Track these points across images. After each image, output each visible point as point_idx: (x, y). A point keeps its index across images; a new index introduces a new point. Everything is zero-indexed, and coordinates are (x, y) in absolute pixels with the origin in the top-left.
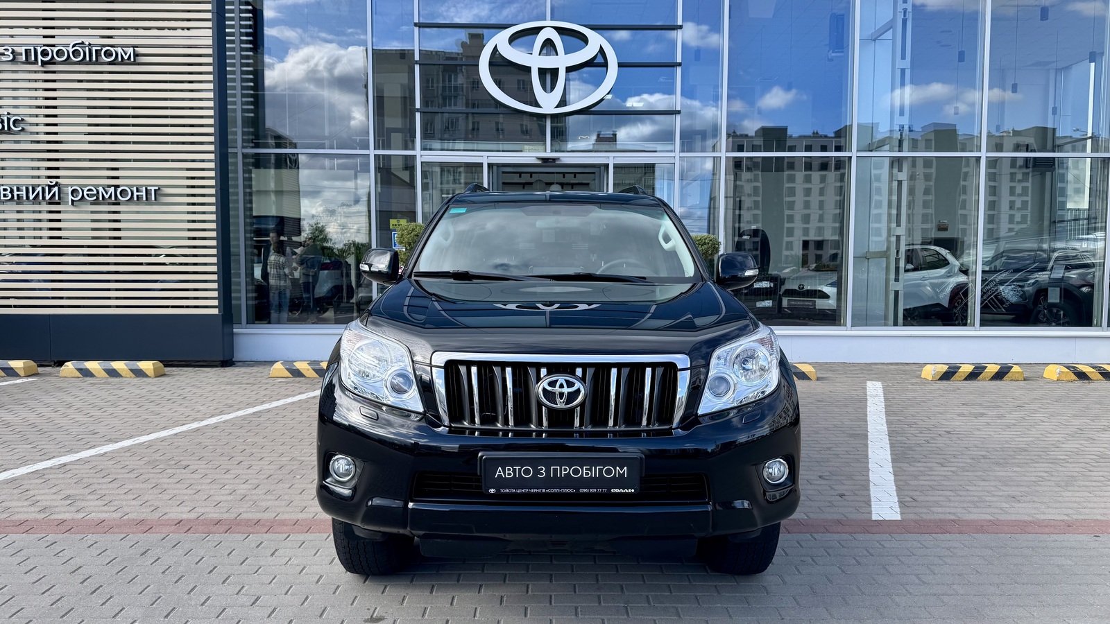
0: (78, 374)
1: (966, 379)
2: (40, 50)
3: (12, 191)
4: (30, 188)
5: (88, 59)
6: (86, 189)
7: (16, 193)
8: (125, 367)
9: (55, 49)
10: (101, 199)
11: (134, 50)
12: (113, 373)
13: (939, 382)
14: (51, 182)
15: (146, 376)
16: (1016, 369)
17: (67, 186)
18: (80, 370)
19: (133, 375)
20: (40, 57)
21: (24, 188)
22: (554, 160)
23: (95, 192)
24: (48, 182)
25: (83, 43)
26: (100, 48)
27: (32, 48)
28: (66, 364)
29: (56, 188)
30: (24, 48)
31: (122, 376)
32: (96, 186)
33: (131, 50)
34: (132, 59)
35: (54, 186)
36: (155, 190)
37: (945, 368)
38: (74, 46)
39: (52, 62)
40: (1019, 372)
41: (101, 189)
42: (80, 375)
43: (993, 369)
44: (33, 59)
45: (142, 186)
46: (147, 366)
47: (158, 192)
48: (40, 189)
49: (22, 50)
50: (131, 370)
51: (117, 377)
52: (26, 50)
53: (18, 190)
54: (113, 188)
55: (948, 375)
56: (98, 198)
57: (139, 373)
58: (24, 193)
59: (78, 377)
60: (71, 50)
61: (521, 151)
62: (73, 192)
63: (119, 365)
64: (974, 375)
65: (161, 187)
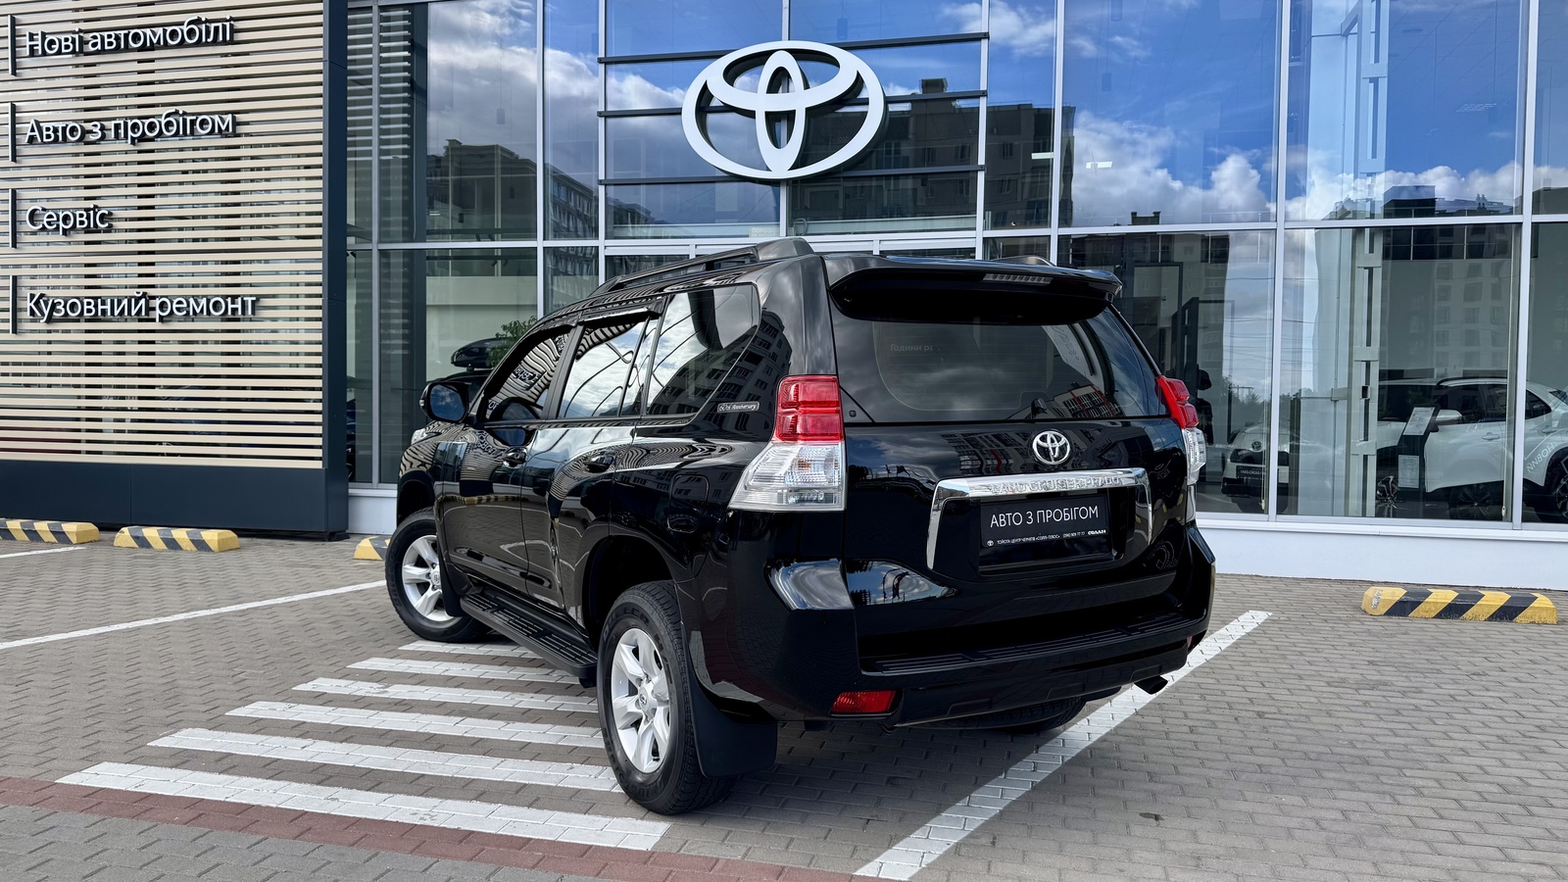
0: (133, 543)
1: (1439, 616)
2: (130, 123)
3: (96, 306)
4: (116, 300)
5: (181, 133)
6: (175, 301)
7: (100, 307)
8: (187, 537)
9: (147, 122)
10: (191, 314)
11: (234, 118)
12: (172, 544)
13: (1386, 619)
14: (138, 293)
15: (208, 550)
16: (1542, 601)
17: (154, 298)
18: (136, 538)
19: (194, 549)
20: (130, 133)
21: (109, 301)
23: (185, 305)
24: (133, 292)
25: (177, 112)
26: (194, 118)
27: (122, 122)
28: (123, 529)
29: (143, 300)
30: (113, 122)
31: (182, 549)
32: (187, 298)
33: (229, 118)
34: (231, 130)
35: (140, 298)
36: (253, 302)
37: (1399, 593)
38: (168, 115)
39: (143, 139)
40: (1547, 609)
41: (192, 301)
42: (134, 545)
43: (1495, 600)
44: (122, 136)
45: (238, 296)
46: (211, 536)
47: (257, 305)
48: (125, 302)
49: (111, 125)
50: (193, 541)
51: (174, 549)
52: (115, 124)
53: (103, 303)
54: (205, 299)
55: (1402, 608)
56: (188, 312)
57: (201, 546)
58: (108, 307)
59: (133, 548)
60: (163, 122)
61: (747, 236)
62: (163, 306)
63: (179, 534)
64: (1454, 611)
65: (259, 297)
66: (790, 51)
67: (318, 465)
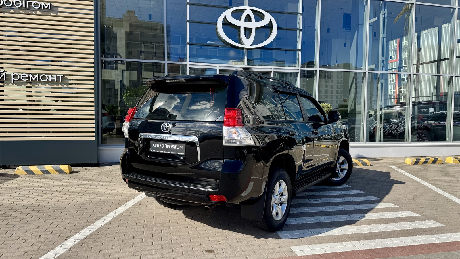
1: (423, 164)
8: (53, 169)
12: (46, 172)
13: (415, 165)
15: (65, 173)
16: (439, 158)
17: (11, 72)
18: (27, 171)
19: (57, 173)
22: (248, 69)
28: (18, 168)
31: (51, 174)
37: (415, 160)
40: (440, 160)
42: (26, 174)
43: (432, 160)
45: (54, 74)
46: (65, 168)
47: (63, 78)
50: (56, 170)
51: (48, 174)
55: (417, 162)
57: (60, 171)
59: (26, 175)
63: (49, 168)
64: (426, 162)
65: (64, 75)
66: (252, 10)
67: (93, 138)
